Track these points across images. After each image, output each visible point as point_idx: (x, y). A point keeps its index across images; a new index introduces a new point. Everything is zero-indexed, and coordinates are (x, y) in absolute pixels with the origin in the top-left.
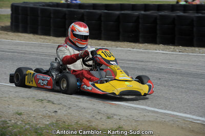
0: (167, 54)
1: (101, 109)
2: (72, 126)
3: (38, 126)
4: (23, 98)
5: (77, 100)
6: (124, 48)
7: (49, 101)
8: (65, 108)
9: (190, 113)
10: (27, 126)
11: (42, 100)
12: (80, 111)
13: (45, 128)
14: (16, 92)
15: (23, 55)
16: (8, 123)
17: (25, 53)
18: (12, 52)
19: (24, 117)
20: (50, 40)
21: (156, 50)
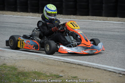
21: (28, 16)
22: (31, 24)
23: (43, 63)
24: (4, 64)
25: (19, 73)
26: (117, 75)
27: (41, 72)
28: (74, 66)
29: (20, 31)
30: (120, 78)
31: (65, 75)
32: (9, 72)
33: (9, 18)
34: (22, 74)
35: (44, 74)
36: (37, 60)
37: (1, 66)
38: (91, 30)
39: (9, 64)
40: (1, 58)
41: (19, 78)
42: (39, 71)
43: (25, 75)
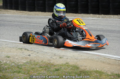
0: (95, 19)
1: (56, 53)
2: (39, 63)
3: (19, 64)
4: (10, 47)
5: (42, 48)
7: (26, 49)
8: (35, 53)
9: (108, 54)
10: (13, 64)
11: (21, 49)
12: (43, 54)
13: (23, 65)
14: (6, 44)
15: (10, 22)
16: (1, 63)
17: (11, 21)
18: (3, 21)
19: (11, 59)
20: (26, 13)
21: (88, 17)
22: (92, 25)
23: (103, 62)
24: (67, 63)
25: (81, 72)
27: (102, 71)
32: (71, 70)
34: (84, 73)
35: (106, 73)
36: (98, 59)
37: (65, 65)
39: (72, 63)
42: (100, 70)
43: (86, 73)
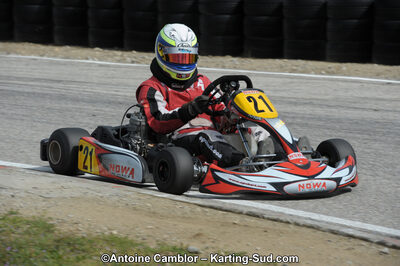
6: (23, 55)
21: (87, 59)
22: (99, 84)
23: (135, 209)
24: (12, 213)
25: (58, 241)
26: (375, 248)
27: (130, 238)
28: (237, 219)
29: (64, 105)
30: (382, 257)
31: (207, 248)
32: (27, 237)
33: (27, 65)
34: (69, 244)
35: (140, 244)
36: (116, 198)
37: (3, 219)
38: (290, 103)
39: (28, 212)
40: (4, 192)
41: (60, 257)
42: (122, 235)
43: (77, 246)
